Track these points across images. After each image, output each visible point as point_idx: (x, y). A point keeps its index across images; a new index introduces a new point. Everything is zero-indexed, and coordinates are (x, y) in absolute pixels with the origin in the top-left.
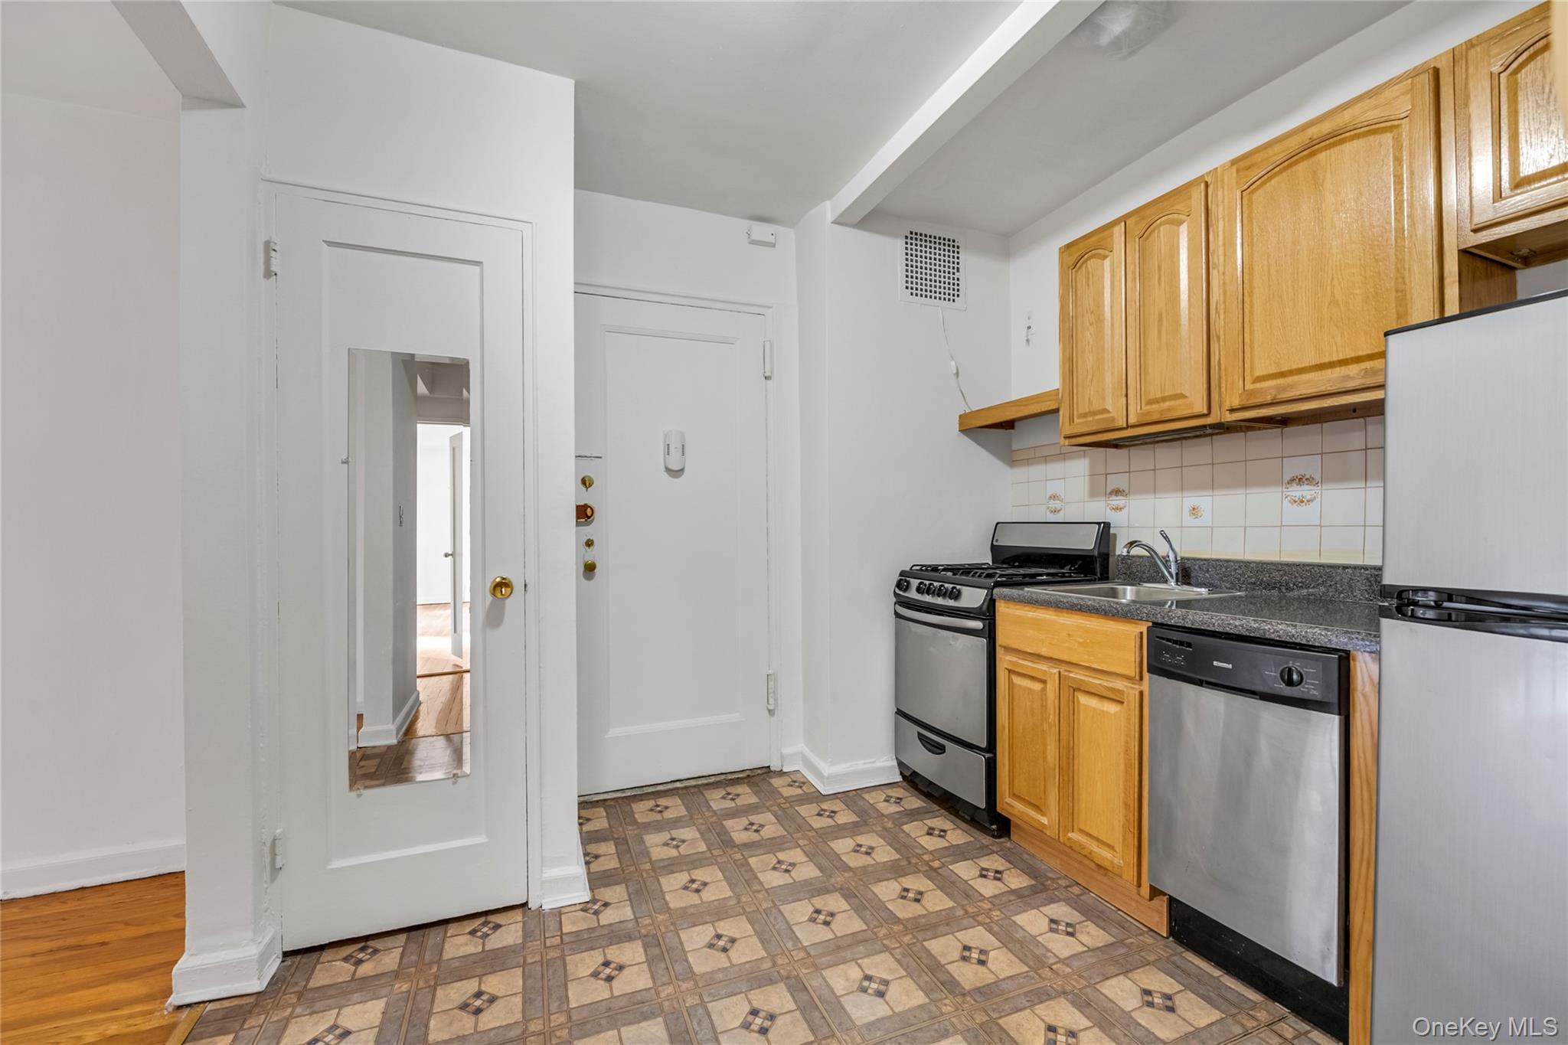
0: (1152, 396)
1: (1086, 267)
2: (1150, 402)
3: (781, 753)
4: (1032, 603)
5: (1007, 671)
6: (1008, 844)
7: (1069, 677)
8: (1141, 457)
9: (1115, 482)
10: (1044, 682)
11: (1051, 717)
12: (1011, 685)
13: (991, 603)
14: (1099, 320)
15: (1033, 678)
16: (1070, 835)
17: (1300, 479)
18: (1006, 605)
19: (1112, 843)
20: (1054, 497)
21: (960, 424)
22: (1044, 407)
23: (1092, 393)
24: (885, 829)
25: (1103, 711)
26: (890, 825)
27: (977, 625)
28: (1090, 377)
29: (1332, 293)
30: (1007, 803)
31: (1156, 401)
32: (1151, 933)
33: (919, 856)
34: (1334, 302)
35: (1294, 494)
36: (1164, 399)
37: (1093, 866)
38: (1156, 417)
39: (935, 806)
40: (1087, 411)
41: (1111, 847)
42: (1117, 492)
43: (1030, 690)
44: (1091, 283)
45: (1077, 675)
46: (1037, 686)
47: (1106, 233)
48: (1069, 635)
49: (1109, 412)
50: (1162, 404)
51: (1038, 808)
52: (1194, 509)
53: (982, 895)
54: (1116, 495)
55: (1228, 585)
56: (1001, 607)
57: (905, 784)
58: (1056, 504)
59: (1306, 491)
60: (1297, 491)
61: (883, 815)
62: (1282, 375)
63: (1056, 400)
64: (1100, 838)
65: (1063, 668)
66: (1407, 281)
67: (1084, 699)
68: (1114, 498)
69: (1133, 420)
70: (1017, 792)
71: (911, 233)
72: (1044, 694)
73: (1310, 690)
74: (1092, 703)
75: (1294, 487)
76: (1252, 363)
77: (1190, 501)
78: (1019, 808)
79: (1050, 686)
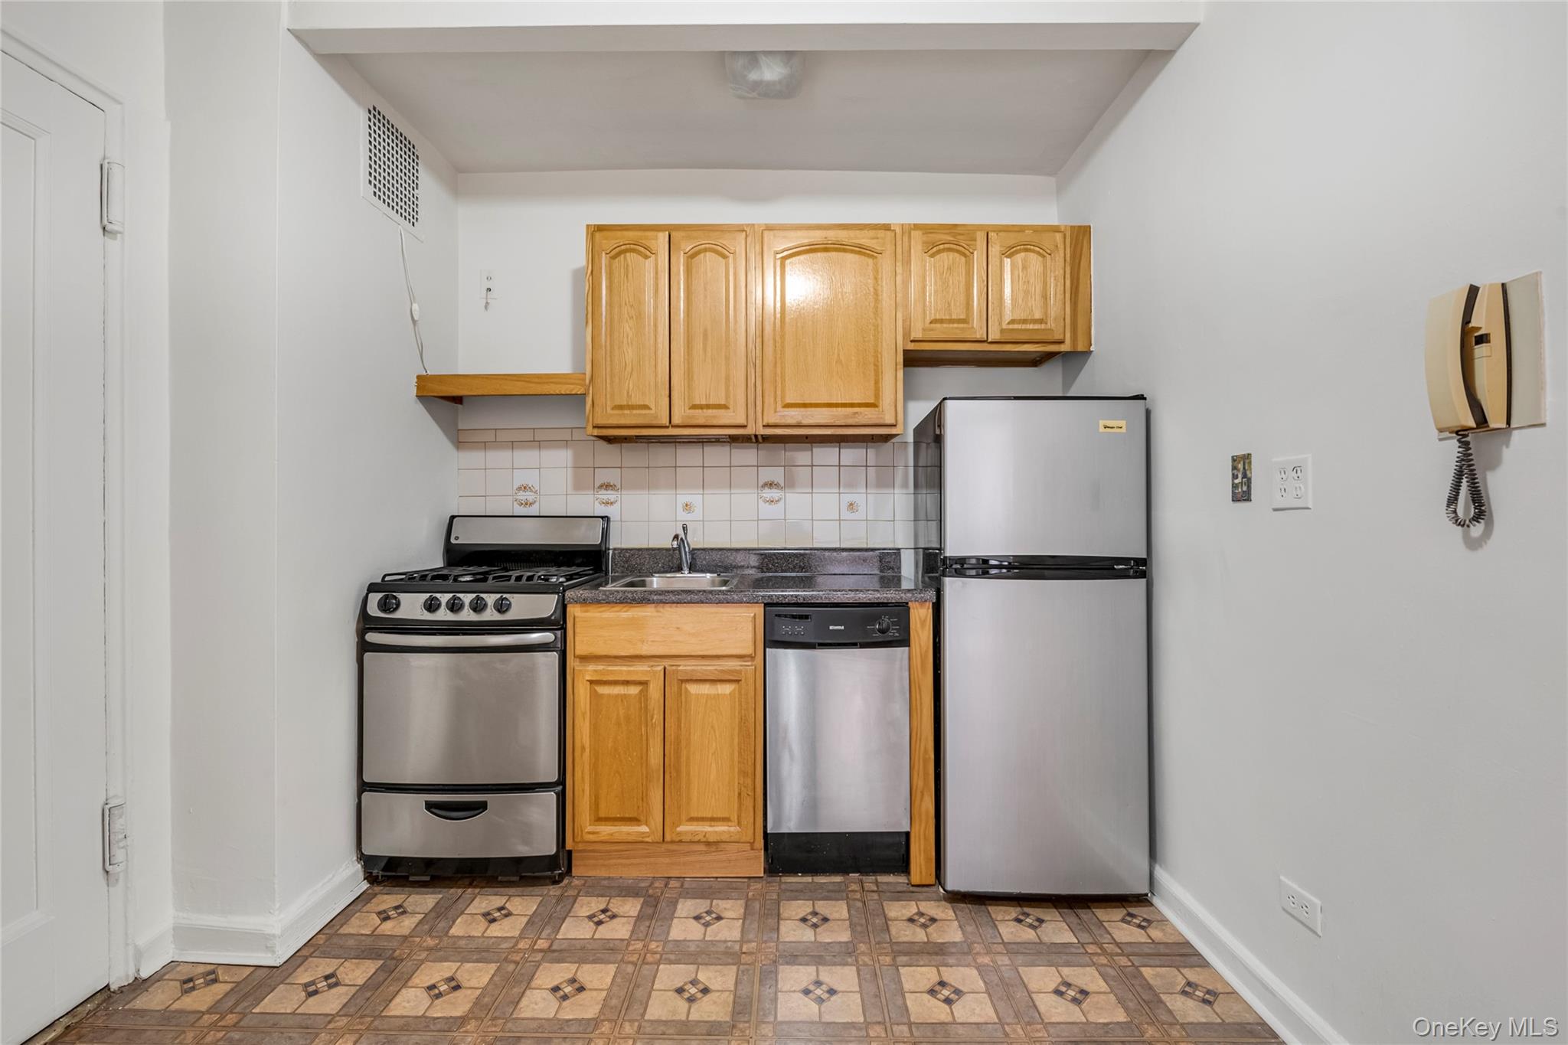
0: (697, 402)
1: (625, 258)
2: (694, 407)
3: (136, 946)
4: (627, 602)
5: (588, 683)
6: (576, 882)
7: (678, 671)
8: (633, 456)
9: (603, 476)
10: (644, 684)
11: (655, 716)
12: (595, 696)
13: (563, 607)
14: (640, 316)
15: (627, 683)
16: (678, 829)
17: (771, 484)
18: (584, 609)
19: (726, 815)
20: (524, 488)
21: (418, 388)
22: (564, 389)
23: (631, 386)
25: (718, 695)
26: (430, 942)
27: (547, 637)
28: (629, 369)
29: (839, 355)
30: (589, 833)
31: (701, 407)
32: (752, 880)
33: (514, 949)
34: (839, 361)
35: (768, 496)
36: (708, 407)
37: (702, 848)
38: (701, 422)
39: (452, 890)
40: (625, 403)
41: (726, 820)
42: (607, 486)
43: (624, 697)
44: (630, 275)
45: (686, 667)
46: (634, 690)
47: (650, 234)
48: (678, 628)
49: (651, 409)
50: (705, 410)
51: (634, 820)
52: (687, 505)
54: (606, 489)
55: (722, 570)
56: (573, 610)
57: (377, 889)
58: (523, 496)
59: (775, 494)
60: (768, 493)
61: (405, 938)
62: (805, 405)
63: (582, 385)
64: (715, 816)
65: (667, 663)
66: (880, 360)
67: (693, 689)
68: (603, 492)
69: (676, 420)
70: (602, 814)
71: (374, 109)
72: (644, 695)
73: (894, 634)
74: (705, 689)
75: (767, 490)
76: (783, 391)
77: (683, 498)
78: (606, 830)
79: (651, 686)
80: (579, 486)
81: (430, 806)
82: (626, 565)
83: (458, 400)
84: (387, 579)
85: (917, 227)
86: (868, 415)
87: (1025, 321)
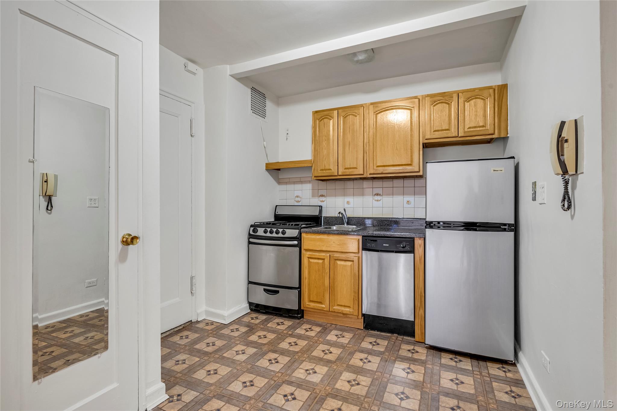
0: (347, 167)
1: (324, 121)
2: (346, 169)
3: (197, 313)
4: (319, 233)
5: (307, 258)
6: (305, 320)
7: (334, 256)
8: (330, 185)
9: (321, 192)
10: (324, 259)
11: (327, 270)
12: (309, 262)
13: (300, 233)
14: (328, 139)
15: (319, 259)
16: (334, 308)
17: (377, 194)
18: (306, 235)
19: (349, 305)
20: (297, 197)
21: (266, 167)
22: (306, 165)
23: (325, 163)
24: (261, 328)
25: (347, 265)
26: (262, 326)
27: (296, 242)
28: (325, 157)
29: (397, 147)
30: (307, 305)
31: (348, 169)
32: (359, 330)
33: (282, 332)
34: (397, 149)
35: (376, 198)
36: (350, 168)
37: (342, 315)
38: (348, 174)
40: (324, 168)
41: (349, 307)
42: (322, 196)
43: (318, 263)
44: (325, 126)
45: (337, 255)
46: (321, 261)
47: (331, 112)
48: (334, 242)
49: (332, 170)
50: (349, 170)
51: (320, 303)
52: (348, 202)
53: (312, 336)
54: (322, 197)
55: (359, 225)
56: (303, 235)
58: (297, 199)
59: (378, 198)
60: (377, 198)
61: (256, 324)
62: (384, 166)
63: (311, 163)
64: (345, 305)
65: (331, 254)
66: (413, 148)
67: (339, 262)
68: (321, 197)
69: (340, 173)
70: (311, 299)
71: (253, 87)
72: (324, 263)
73: (408, 248)
74: (342, 263)
75: (376, 196)
76: (376, 162)
77: (347, 199)
78: (312, 305)
79: (326, 260)
80: (313, 196)
81: (265, 290)
82: (328, 222)
83: (279, 170)
84: (256, 223)
85: (428, 96)
86: (409, 168)
87: (475, 127)
